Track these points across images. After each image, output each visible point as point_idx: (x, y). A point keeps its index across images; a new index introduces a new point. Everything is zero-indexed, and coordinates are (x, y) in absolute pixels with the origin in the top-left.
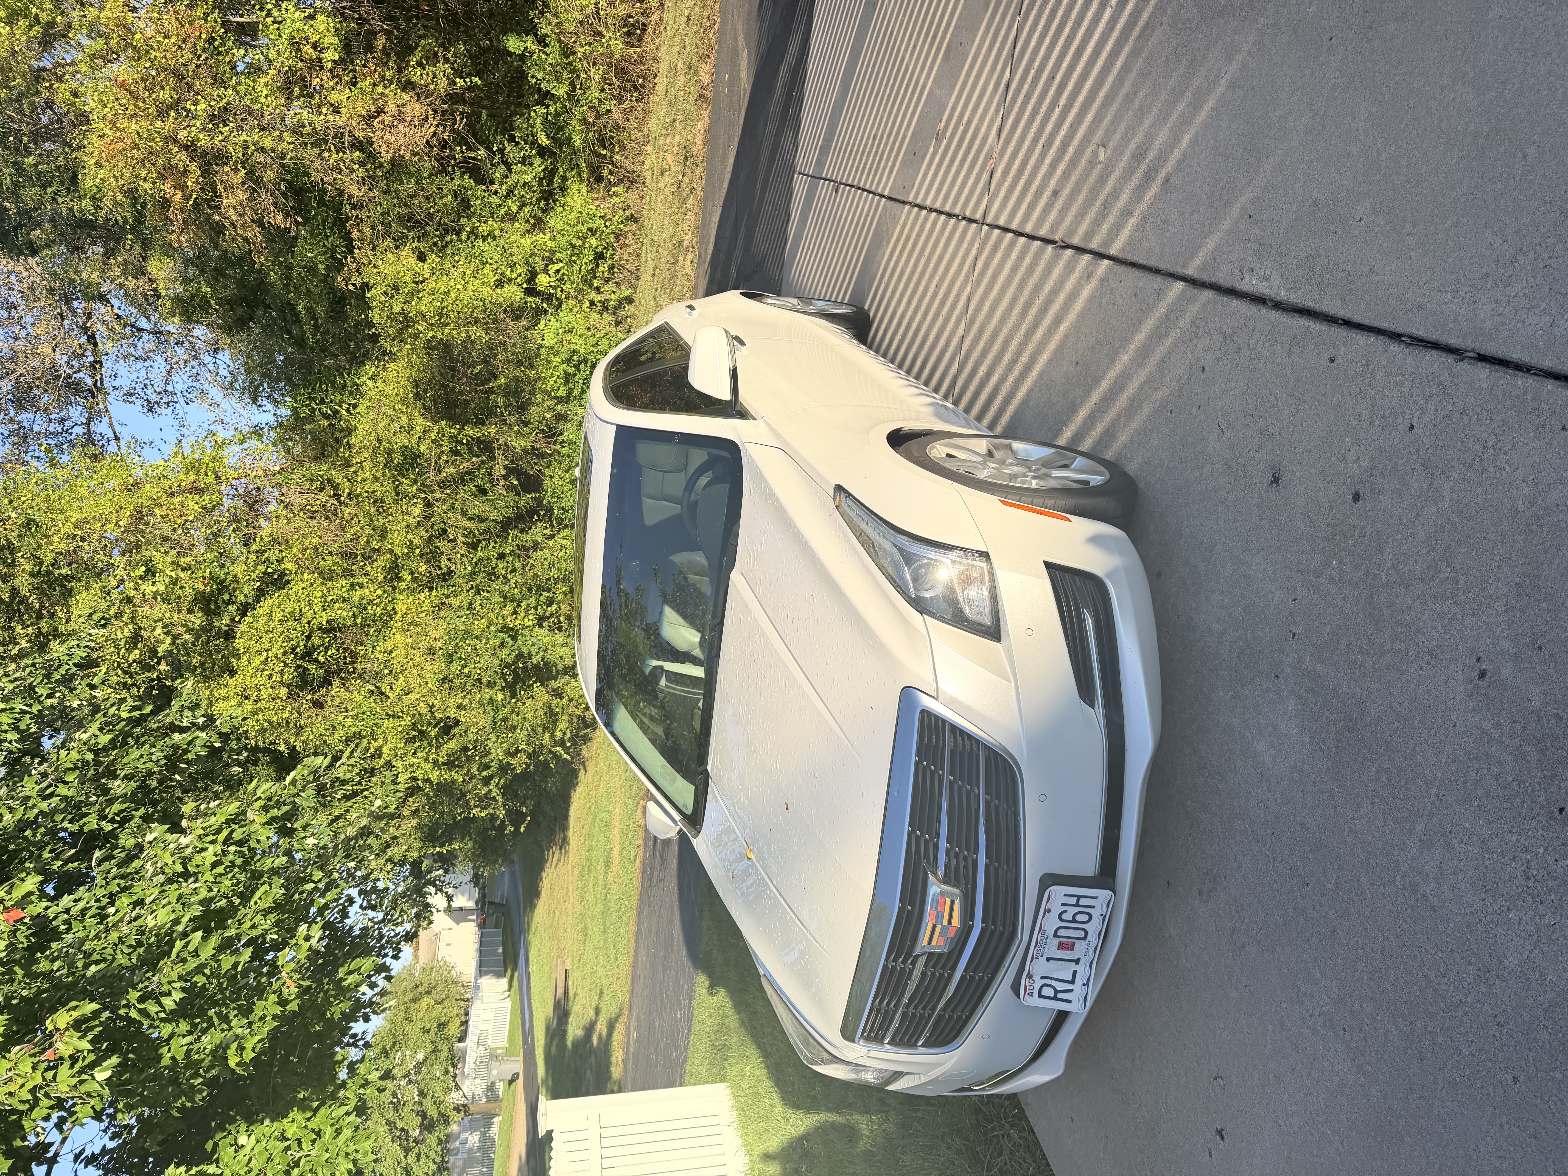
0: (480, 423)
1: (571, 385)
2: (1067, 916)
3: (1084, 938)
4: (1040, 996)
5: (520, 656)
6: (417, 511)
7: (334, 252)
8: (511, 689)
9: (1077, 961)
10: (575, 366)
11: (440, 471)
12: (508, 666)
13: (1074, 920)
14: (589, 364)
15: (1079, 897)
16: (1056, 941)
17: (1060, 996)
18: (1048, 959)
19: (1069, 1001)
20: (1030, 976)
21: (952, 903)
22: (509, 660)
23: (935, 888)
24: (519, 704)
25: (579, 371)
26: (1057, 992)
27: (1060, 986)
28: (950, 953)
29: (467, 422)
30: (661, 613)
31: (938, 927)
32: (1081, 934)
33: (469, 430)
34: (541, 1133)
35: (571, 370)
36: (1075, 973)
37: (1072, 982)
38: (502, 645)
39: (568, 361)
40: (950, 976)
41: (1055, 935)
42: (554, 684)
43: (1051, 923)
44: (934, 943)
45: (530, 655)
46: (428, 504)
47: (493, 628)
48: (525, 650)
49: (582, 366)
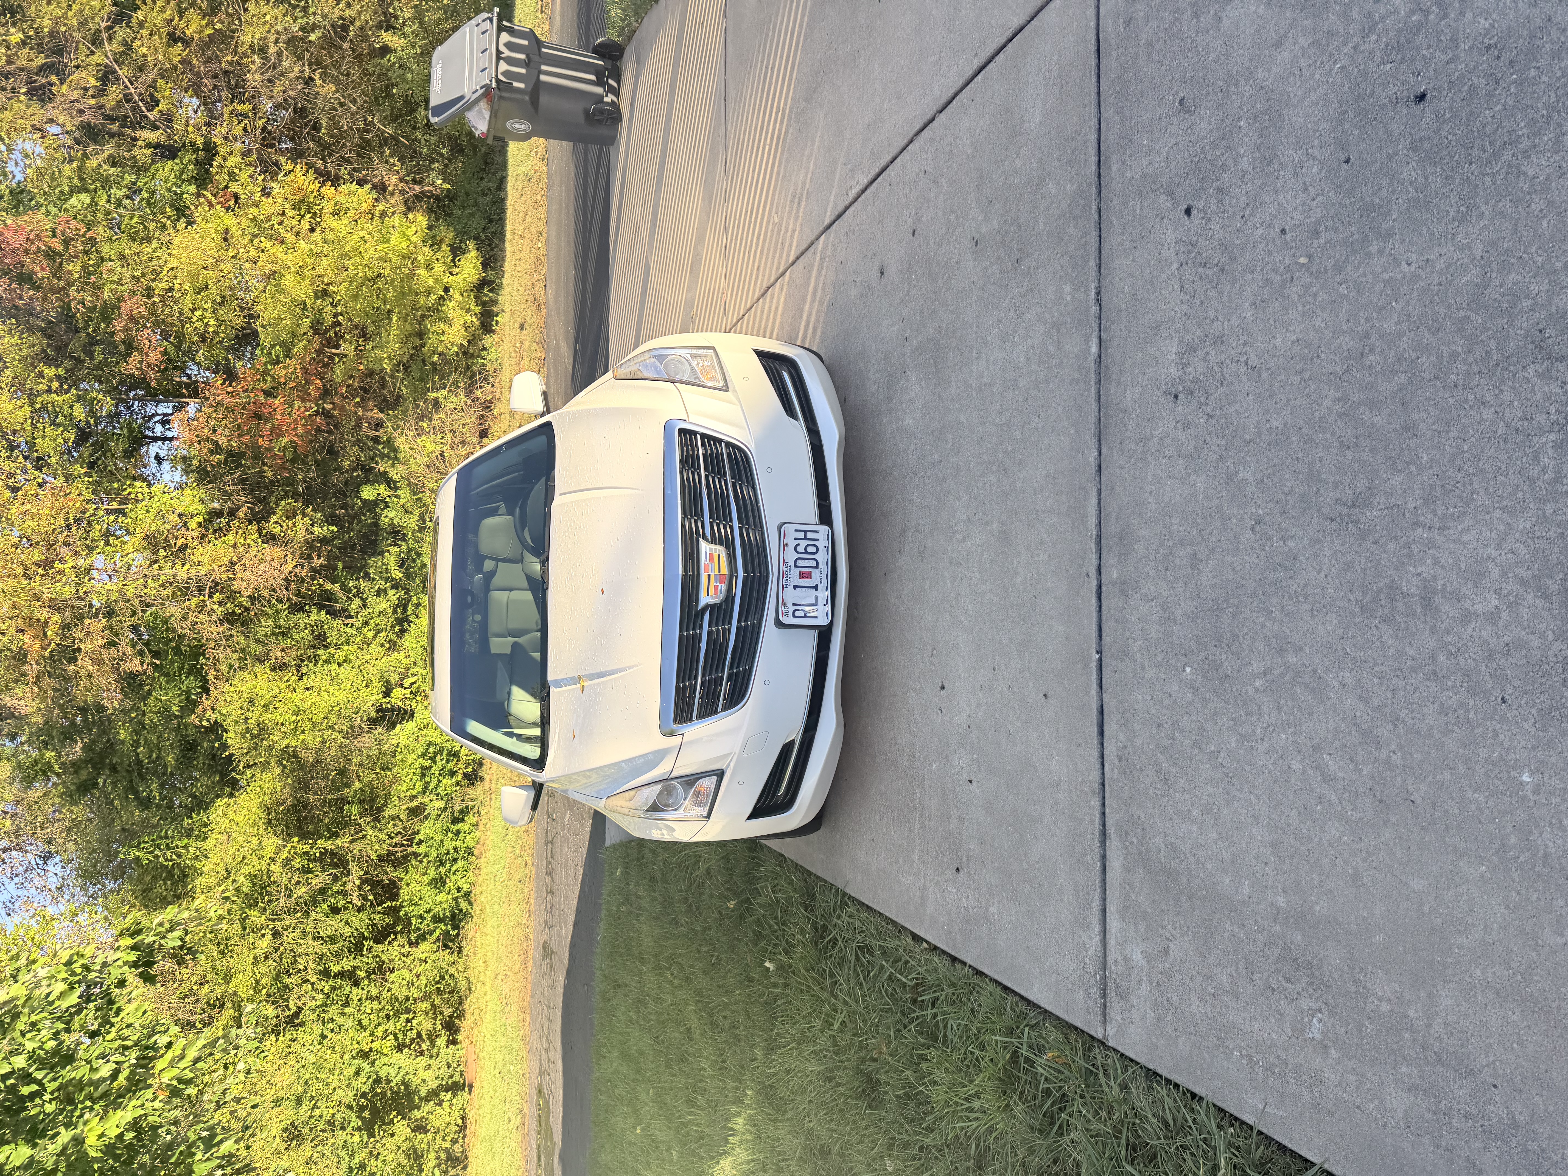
0: (335, 835)
2: (801, 549)
3: (817, 567)
4: (794, 616)
7: (188, 693)
8: (368, 1128)
9: (816, 588)
11: (290, 896)
13: (806, 552)
15: (806, 532)
16: (798, 570)
17: (808, 615)
18: (795, 587)
19: (816, 617)
20: (784, 604)
21: (719, 558)
22: (365, 1088)
23: (705, 547)
24: (379, 1145)
26: (806, 612)
27: (807, 608)
28: (725, 602)
29: (320, 835)
31: (712, 577)
32: (814, 564)
36: (816, 598)
37: (816, 604)
38: (357, 1073)
39: (424, 755)
40: (729, 627)
41: (796, 566)
43: (791, 556)
44: (711, 596)
46: (276, 934)
47: (347, 1056)
48: (382, 1074)
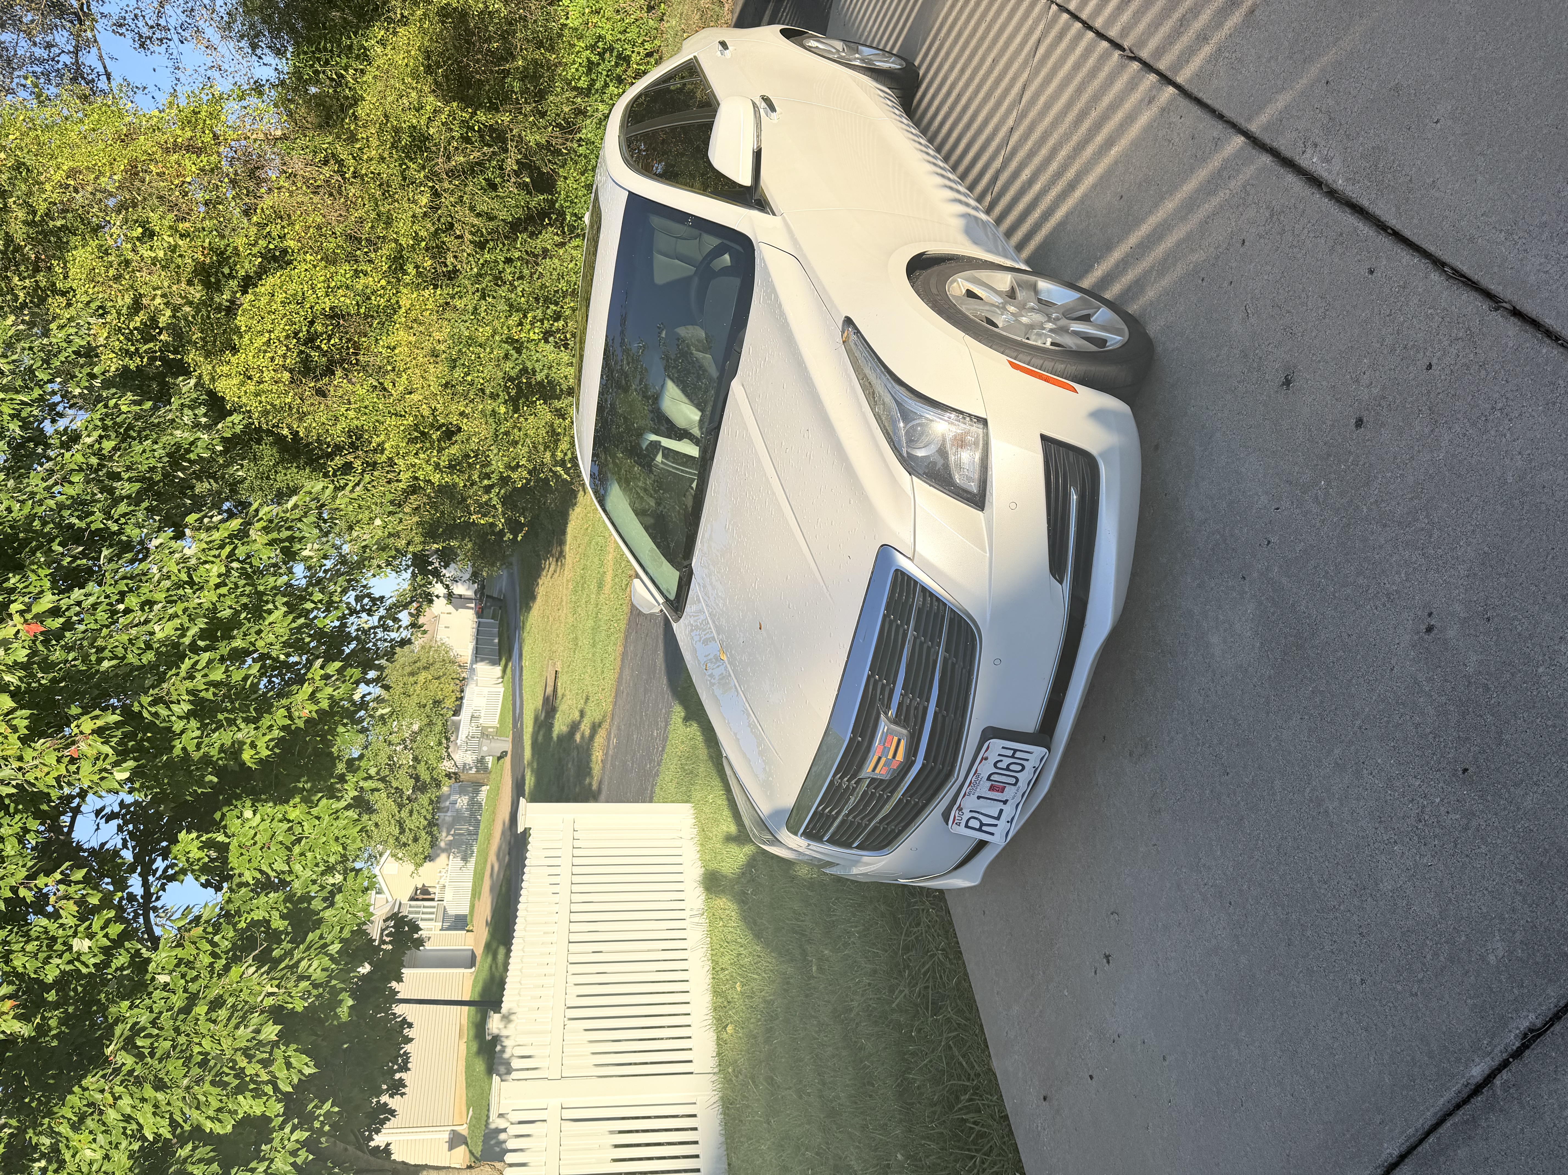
0: (494, 108)
1: (594, 76)
2: (1002, 765)
3: (1015, 784)
4: (967, 826)
5: (524, 370)
6: (424, 200)
8: (514, 403)
9: (1005, 802)
10: (599, 54)
11: (449, 159)
12: (511, 379)
13: (1007, 769)
14: (615, 53)
15: (1015, 751)
16: (989, 784)
17: (984, 828)
18: (979, 797)
19: (992, 834)
20: (960, 809)
21: (899, 741)
22: (513, 374)
23: (884, 726)
24: (522, 419)
25: (604, 60)
26: (982, 824)
27: (985, 820)
28: (891, 781)
29: (479, 106)
30: (663, 386)
31: (883, 760)
32: (1013, 781)
33: (481, 116)
34: (520, 830)
35: (595, 58)
36: (1001, 811)
37: (998, 818)
38: (507, 357)
39: (593, 47)
40: (889, 798)
41: (989, 779)
42: (557, 404)
43: (986, 769)
44: (877, 771)
45: (534, 372)
46: (436, 194)
47: (497, 338)
48: (529, 365)
49: (607, 55)
